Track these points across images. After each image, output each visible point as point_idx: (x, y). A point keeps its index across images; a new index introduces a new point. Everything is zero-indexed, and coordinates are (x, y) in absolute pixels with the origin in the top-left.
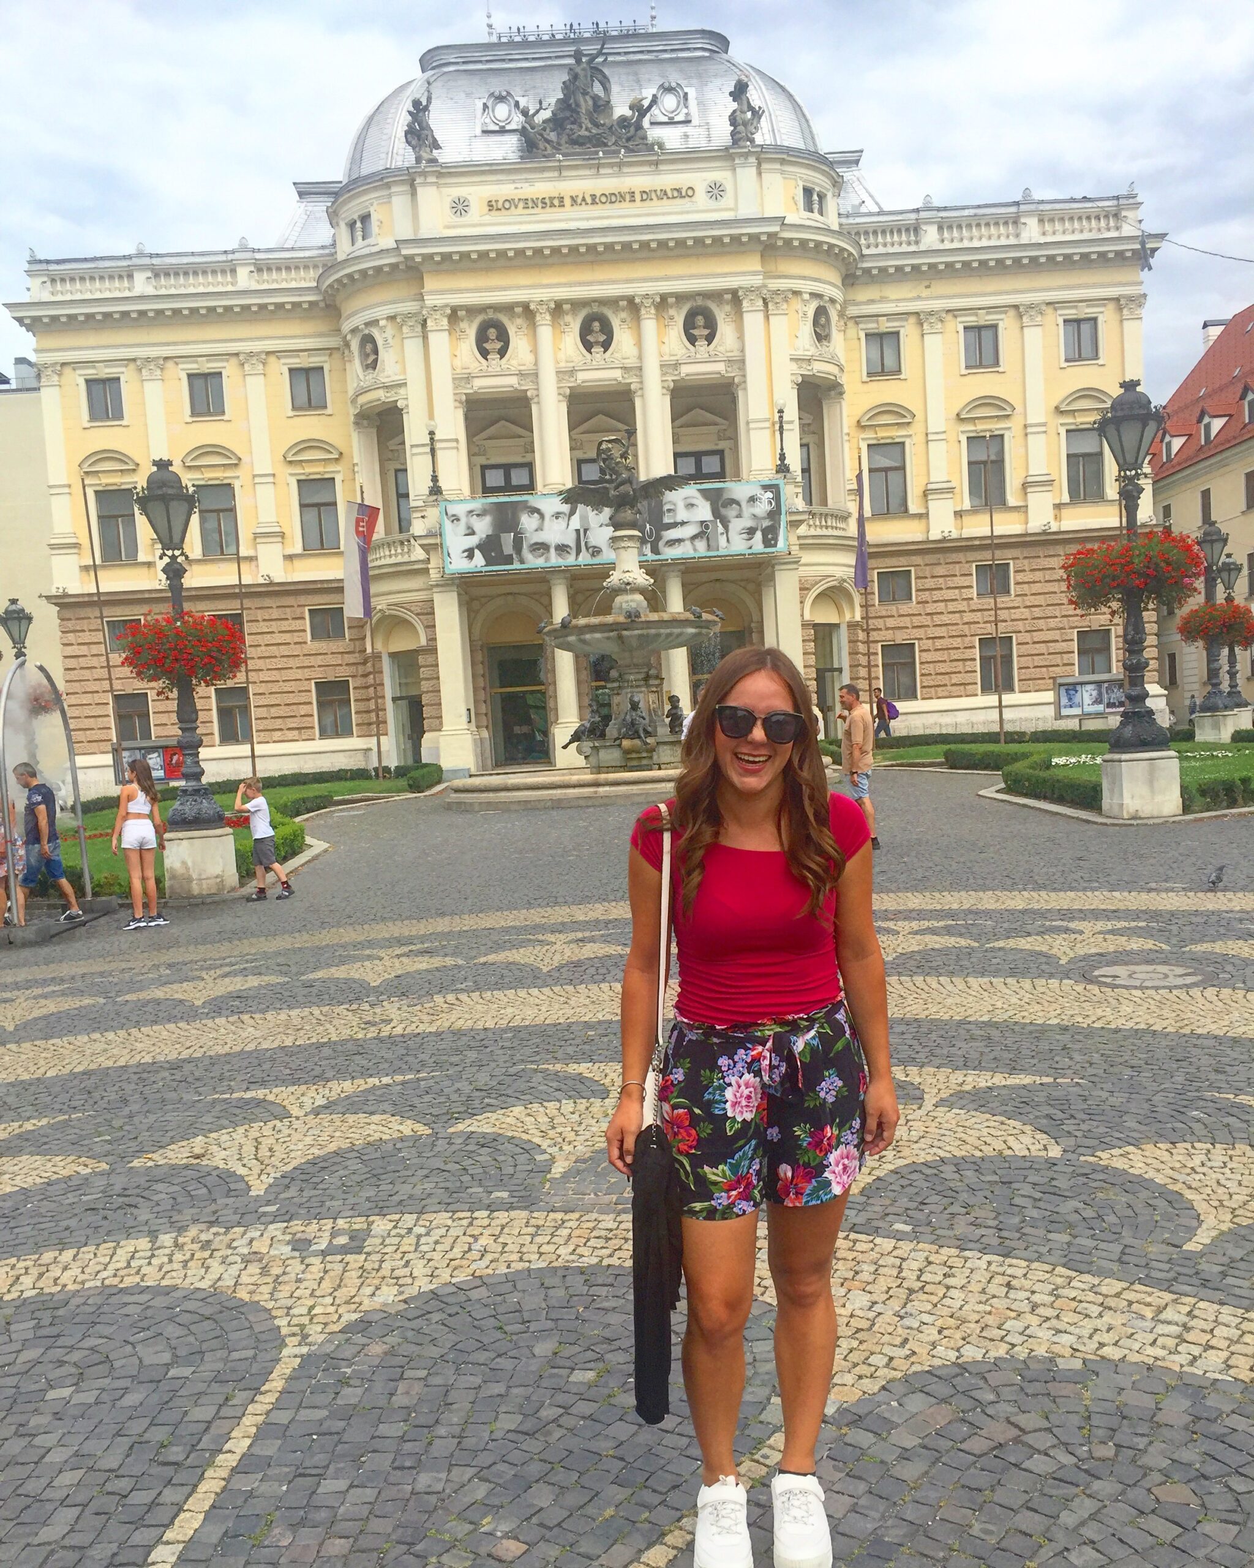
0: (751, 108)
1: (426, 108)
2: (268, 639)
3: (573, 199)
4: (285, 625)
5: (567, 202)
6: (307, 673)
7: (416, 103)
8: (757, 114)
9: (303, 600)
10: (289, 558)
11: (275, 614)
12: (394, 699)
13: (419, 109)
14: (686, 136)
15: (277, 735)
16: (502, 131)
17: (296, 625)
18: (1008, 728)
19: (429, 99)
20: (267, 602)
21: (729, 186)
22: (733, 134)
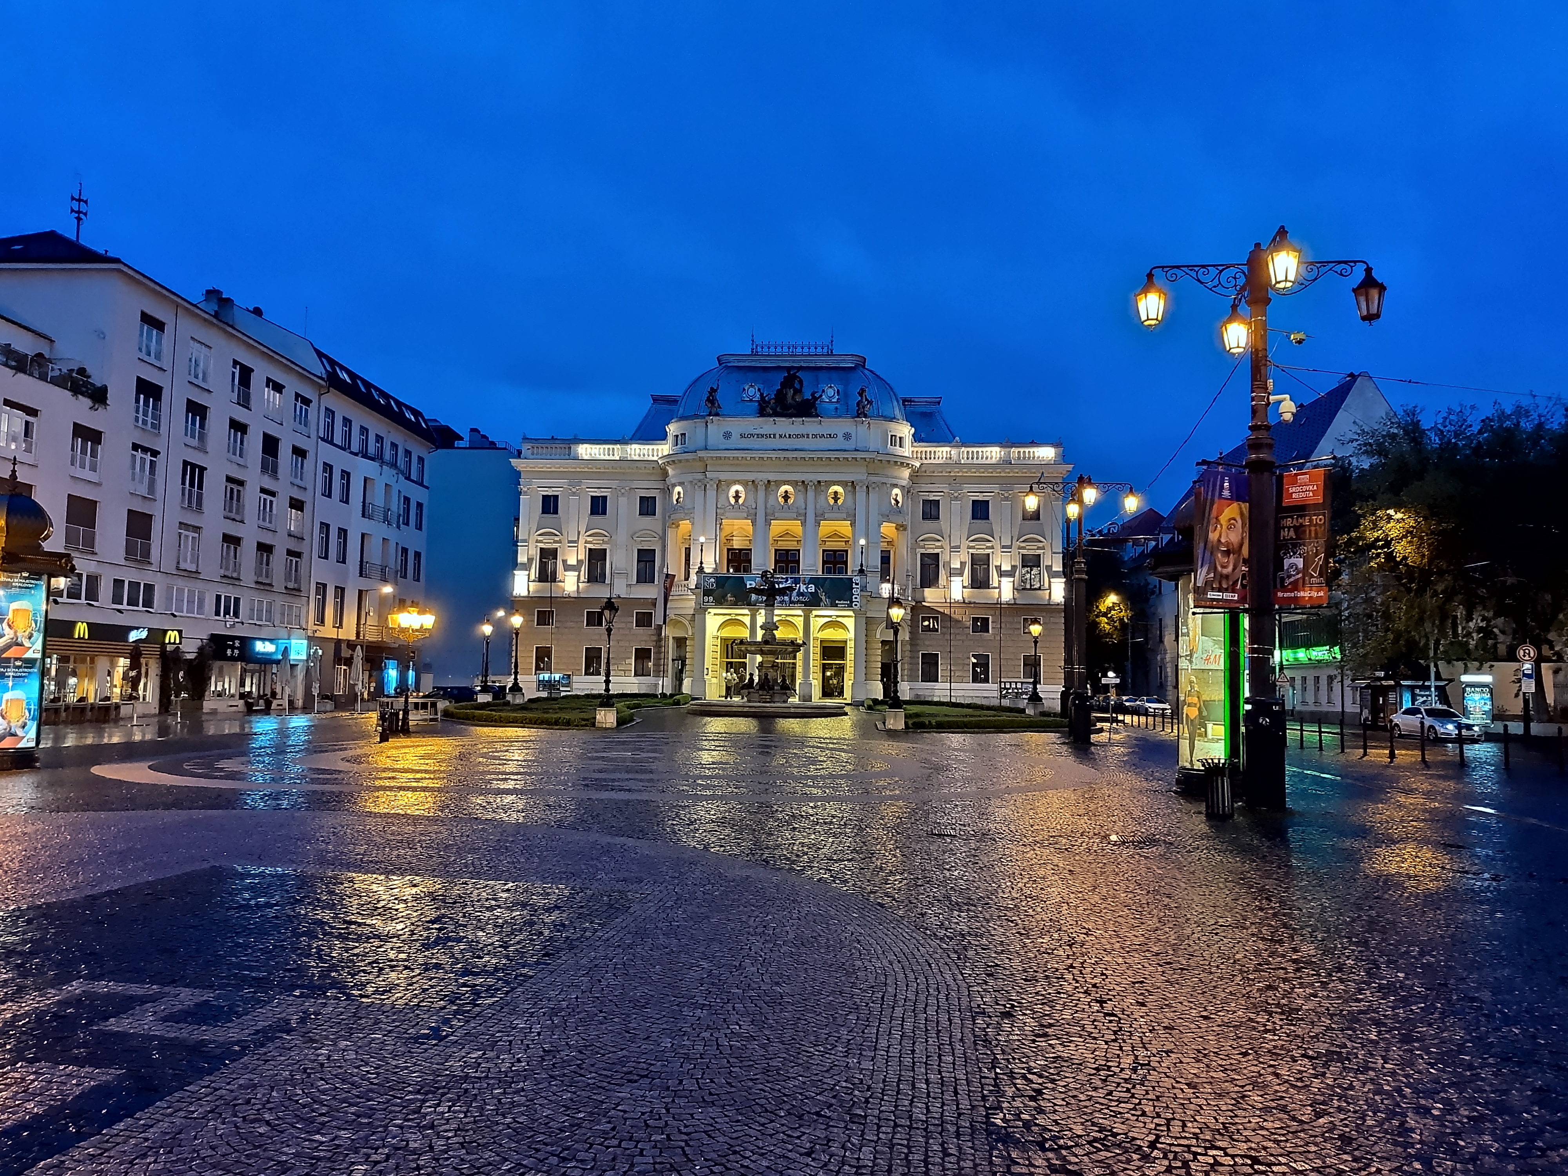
0: (867, 400)
1: (716, 391)
2: (614, 625)
3: (781, 436)
4: (623, 619)
5: (777, 436)
6: (633, 644)
7: (712, 388)
8: (870, 403)
9: (634, 607)
10: (628, 585)
12: (673, 660)
13: (713, 391)
14: (836, 408)
15: (613, 673)
16: (751, 400)
17: (630, 619)
18: (953, 700)
19: (718, 388)
21: (853, 435)
22: (858, 410)
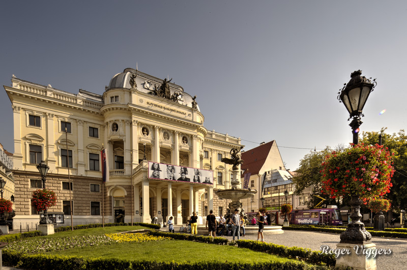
2: (79, 190)
4: (84, 187)
6: (89, 199)
9: (89, 181)
10: (86, 171)
11: (82, 184)
12: (114, 207)
13: (134, 77)
15: (80, 214)
16: (148, 89)
17: (87, 187)
20: (80, 181)
